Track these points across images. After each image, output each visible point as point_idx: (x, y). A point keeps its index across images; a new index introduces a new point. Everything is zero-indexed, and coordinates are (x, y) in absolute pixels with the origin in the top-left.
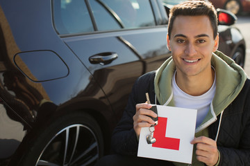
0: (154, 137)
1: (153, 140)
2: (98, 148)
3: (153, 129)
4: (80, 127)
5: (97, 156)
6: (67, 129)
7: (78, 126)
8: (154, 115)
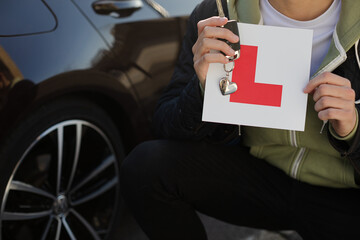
0: (233, 81)
1: (231, 87)
2: (116, 166)
3: (231, 66)
4: (83, 126)
5: (115, 181)
6: (60, 127)
7: (79, 124)
8: (233, 38)
